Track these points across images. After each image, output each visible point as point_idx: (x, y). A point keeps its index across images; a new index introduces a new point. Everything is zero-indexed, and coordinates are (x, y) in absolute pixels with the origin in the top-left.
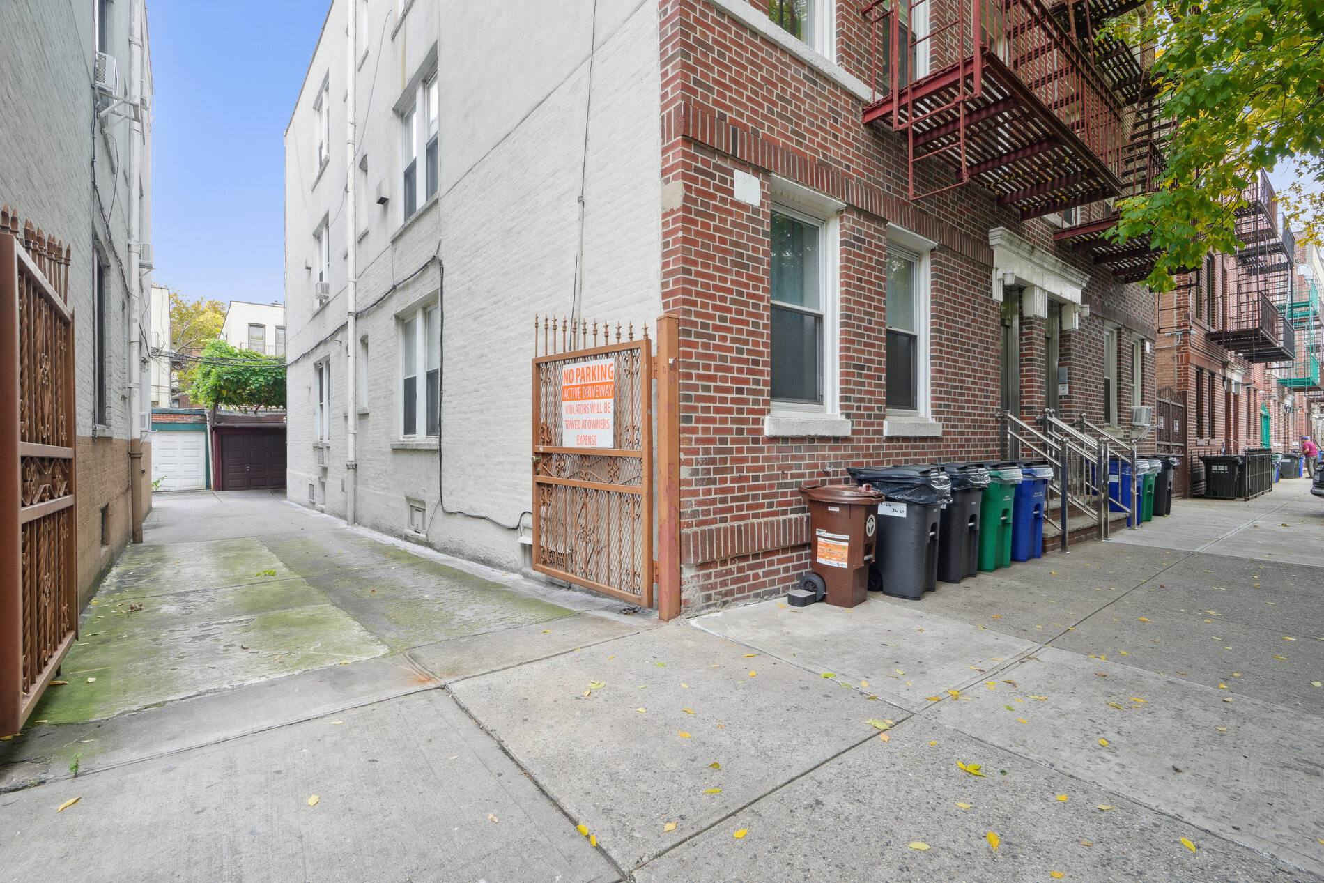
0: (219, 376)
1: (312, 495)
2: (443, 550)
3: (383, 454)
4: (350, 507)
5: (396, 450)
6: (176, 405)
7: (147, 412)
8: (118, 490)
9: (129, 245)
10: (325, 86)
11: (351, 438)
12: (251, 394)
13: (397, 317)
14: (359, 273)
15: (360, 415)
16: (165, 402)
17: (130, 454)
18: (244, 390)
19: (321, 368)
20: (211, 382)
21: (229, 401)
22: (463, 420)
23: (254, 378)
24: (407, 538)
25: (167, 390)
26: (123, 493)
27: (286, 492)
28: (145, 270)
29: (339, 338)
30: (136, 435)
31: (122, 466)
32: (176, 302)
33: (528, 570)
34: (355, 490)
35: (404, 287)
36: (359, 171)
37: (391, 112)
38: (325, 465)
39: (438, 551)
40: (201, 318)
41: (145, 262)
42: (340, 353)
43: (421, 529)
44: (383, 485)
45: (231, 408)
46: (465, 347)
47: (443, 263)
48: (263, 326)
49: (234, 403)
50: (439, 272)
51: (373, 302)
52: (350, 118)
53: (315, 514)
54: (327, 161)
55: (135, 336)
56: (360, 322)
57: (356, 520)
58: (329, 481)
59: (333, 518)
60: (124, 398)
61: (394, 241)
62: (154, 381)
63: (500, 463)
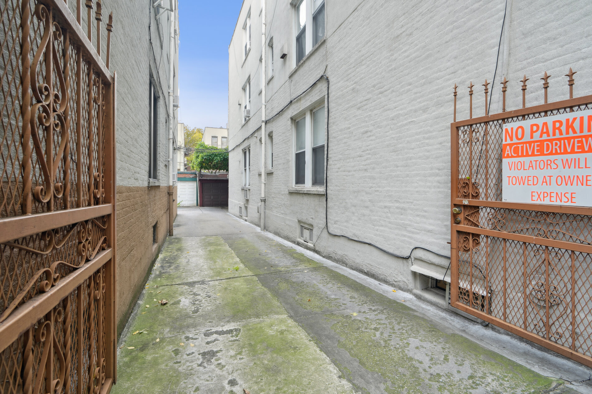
0: (202, 157)
1: (241, 212)
2: (329, 257)
3: (282, 195)
4: (262, 221)
5: (291, 193)
6: (186, 171)
7: (176, 173)
8: (163, 212)
9: (169, 92)
10: (249, 15)
11: (263, 185)
12: (214, 165)
13: (292, 119)
14: (268, 99)
15: (268, 174)
16: (182, 170)
17: (168, 193)
18: (212, 163)
19: (246, 152)
20: (199, 160)
21: (206, 168)
22: (347, 176)
23: (216, 158)
24: (298, 244)
25: (183, 164)
26: (165, 212)
27: (228, 209)
28: (175, 108)
29: (256, 135)
30: (171, 184)
31: (165, 200)
32: (186, 129)
33: (418, 292)
34: (265, 212)
35: (297, 101)
36: (268, 48)
37: (289, 6)
38: (248, 198)
39: (324, 257)
40: (194, 136)
41: (175, 104)
42: (256, 143)
43: (308, 239)
44: (282, 212)
45: (206, 171)
46: (349, 128)
47: (329, 78)
48: (217, 137)
49: (207, 169)
50: (326, 85)
51: (276, 113)
52: (264, 21)
53: (242, 221)
54: (250, 50)
55: (171, 137)
56: (268, 125)
57: (265, 228)
58: (250, 206)
59: (253, 225)
60: (166, 166)
61: (291, 77)
62: (178, 161)
63: (385, 207)
